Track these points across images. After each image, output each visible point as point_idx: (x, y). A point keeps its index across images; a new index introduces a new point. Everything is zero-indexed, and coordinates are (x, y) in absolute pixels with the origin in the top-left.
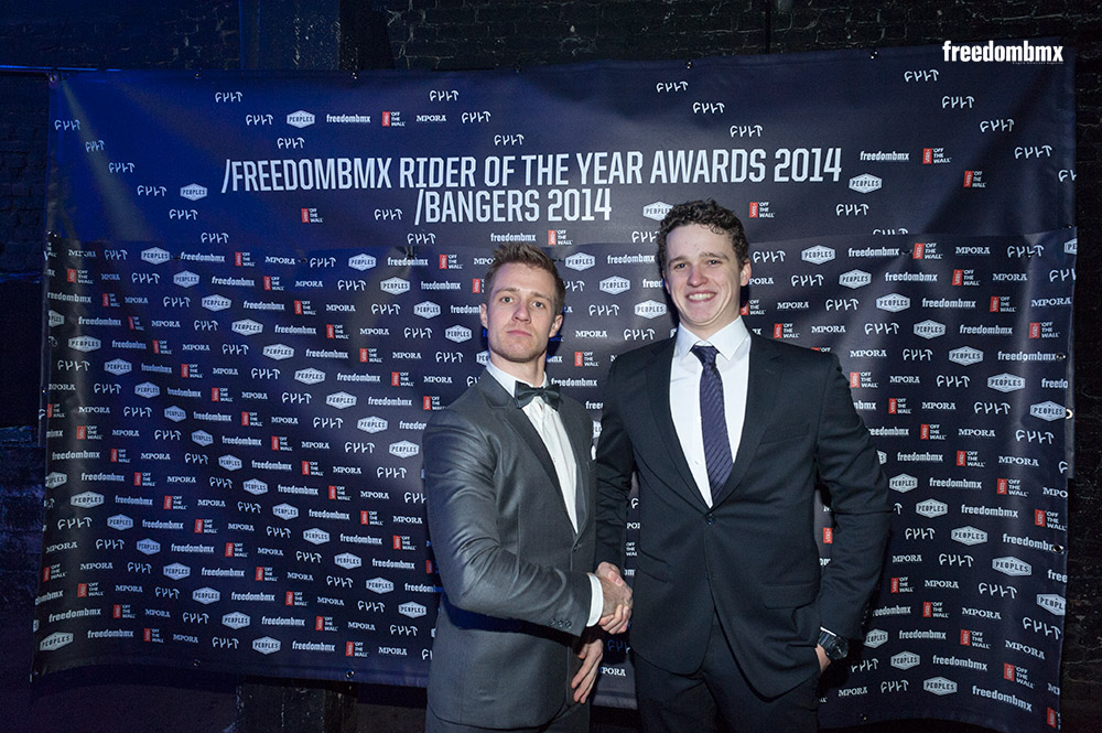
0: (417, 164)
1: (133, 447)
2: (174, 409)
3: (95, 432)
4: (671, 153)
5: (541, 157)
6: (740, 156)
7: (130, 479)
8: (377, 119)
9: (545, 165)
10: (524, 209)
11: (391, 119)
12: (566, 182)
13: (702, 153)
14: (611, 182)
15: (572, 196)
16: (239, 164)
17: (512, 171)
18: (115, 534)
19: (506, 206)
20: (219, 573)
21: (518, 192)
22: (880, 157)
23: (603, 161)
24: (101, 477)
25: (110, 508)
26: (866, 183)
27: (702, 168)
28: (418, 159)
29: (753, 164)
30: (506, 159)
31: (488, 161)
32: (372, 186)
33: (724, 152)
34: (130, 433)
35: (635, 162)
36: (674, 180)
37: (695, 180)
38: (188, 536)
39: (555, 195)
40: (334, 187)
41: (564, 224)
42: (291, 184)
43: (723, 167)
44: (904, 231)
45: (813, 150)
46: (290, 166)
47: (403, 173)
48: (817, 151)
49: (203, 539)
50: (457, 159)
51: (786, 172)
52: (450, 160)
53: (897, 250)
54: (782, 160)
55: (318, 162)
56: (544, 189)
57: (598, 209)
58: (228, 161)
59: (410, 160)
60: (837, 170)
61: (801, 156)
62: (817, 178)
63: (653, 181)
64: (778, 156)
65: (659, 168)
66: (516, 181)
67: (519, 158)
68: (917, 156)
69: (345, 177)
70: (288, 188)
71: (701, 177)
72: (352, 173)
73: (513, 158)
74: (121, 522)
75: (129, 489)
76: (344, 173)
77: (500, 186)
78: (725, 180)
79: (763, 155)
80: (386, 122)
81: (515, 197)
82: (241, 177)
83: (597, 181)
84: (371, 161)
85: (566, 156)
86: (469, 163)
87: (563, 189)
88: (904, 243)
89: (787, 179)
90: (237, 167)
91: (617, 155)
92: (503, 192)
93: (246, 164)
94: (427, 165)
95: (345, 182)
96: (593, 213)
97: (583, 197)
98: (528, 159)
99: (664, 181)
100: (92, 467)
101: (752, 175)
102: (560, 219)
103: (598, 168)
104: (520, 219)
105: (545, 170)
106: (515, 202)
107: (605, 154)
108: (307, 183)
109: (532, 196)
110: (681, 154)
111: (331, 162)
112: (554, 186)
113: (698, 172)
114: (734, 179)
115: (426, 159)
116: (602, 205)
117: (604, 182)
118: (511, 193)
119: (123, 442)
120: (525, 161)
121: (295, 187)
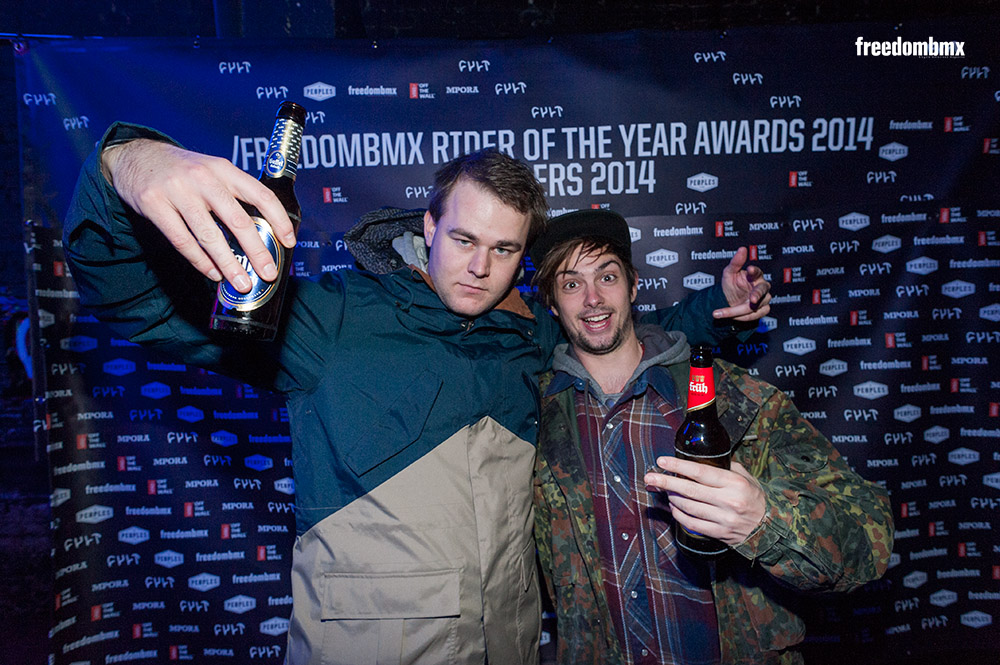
0: (451, 139)
1: (143, 453)
2: (189, 409)
3: (97, 440)
4: (714, 124)
5: (582, 130)
6: (780, 126)
7: (143, 488)
8: (404, 90)
9: (587, 137)
10: (566, 183)
11: (420, 91)
12: (610, 155)
13: (745, 124)
14: (655, 153)
15: (616, 169)
16: (250, 140)
17: (553, 144)
18: (128, 549)
19: (548, 180)
20: (252, 578)
21: (560, 166)
22: (907, 125)
23: (647, 133)
24: (108, 488)
25: (120, 521)
26: (894, 152)
27: (744, 138)
28: (452, 134)
29: (793, 134)
30: (546, 132)
31: (527, 134)
32: (403, 162)
33: (765, 123)
34: (139, 438)
35: (678, 134)
36: (717, 151)
37: (738, 151)
38: (215, 543)
39: (599, 169)
40: (359, 164)
41: (608, 197)
42: (311, 161)
43: (764, 138)
44: (930, 196)
45: (849, 120)
46: (309, 143)
47: (436, 148)
48: (852, 121)
49: (232, 545)
50: (493, 133)
51: (823, 142)
52: (486, 134)
53: (925, 215)
54: (819, 130)
55: (342, 138)
56: (587, 163)
57: (642, 181)
58: (236, 138)
59: (443, 134)
60: (869, 139)
61: (837, 126)
62: (851, 147)
63: (696, 152)
64: (815, 126)
65: (702, 140)
66: (558, 154)
67: (558, 130)
68: (939, 125)
69: (372, 154)
70: (307, 165)
71: (743, 147)
72: (380, 149)
73: (553, 131)
74: (135, 535)
75: (143, 498)
76: (372, 149)
77: (540, 161)
78: (766, 150)
79: (802, 125)
80: (414, 93)
81: (557, 171)
82: (251, 155)
83: (641, 153)
84: (400, 136)
85: (609, 128)
86: (506, 137)
87: (607, 162)
88: (931, 208)
89: (823, 148)
90: (248, 145)
91: (660, 127)
92: (544, 166)
93: (257, 141)
94: (461, 139)
95: (372, 159)
96: (637, 186)
97: (627, 169)
98: (569, 131)
99: (708, 152)
100: (97, 477)
101: (791, 144)
102: (603, 192)
103: (642, 140)
104: (562, 193)
105: (587, 143)
106: (557, 175)
107: (648, 126)
108: (329, 160)
109: (575, 169)
110: (724, 124)
111: (356, 137)
112: (597, 159)
113: (740, 142)
114: (775, 149)
115: (460, 133)
116: (646, 177)
117: (648, 154)
118: (552, 167)
119: (131, 448)
120: (566, 134)
121: (315, 164)
